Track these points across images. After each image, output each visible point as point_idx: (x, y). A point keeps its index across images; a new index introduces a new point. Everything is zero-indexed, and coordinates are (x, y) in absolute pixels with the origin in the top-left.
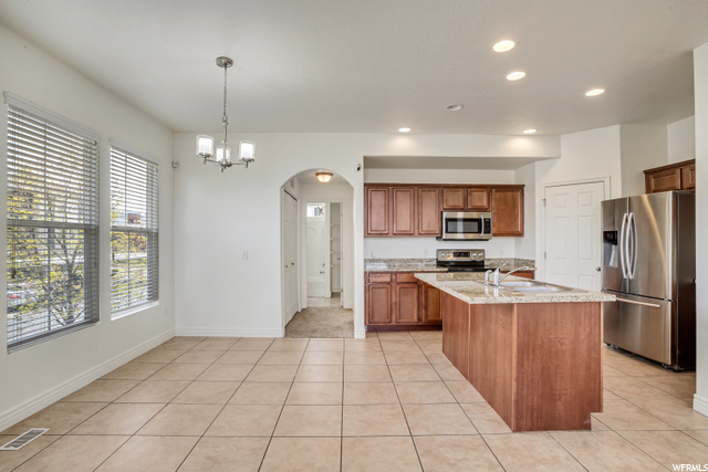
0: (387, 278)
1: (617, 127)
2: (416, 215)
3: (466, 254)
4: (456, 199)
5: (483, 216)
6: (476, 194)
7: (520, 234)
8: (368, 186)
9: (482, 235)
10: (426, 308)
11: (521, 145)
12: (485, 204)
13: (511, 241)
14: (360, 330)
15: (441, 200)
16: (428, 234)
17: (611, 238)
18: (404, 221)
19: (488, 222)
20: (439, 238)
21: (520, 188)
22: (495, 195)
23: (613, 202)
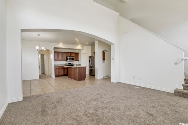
0: (58, 68)
1: (90, 46)
2: (62, 57)
3: (70, 63)
4: (69, 55)
5: (73, 57)
6: (72, 54)
7: (79, 60)
8: (55, 52)
9: (73, 60)
10: (65, 72)
11: (79, 47)
12: (73, 55)
13: (77, 61)
14: (53, 76)
15: (66, 55)
16: (64, 60)
17: (90, 61)
18: (60, 58)
19: (74, 58)
20: (66, 61)
21: (79, 53)
22: (75, 54)
23: (90, 56)
